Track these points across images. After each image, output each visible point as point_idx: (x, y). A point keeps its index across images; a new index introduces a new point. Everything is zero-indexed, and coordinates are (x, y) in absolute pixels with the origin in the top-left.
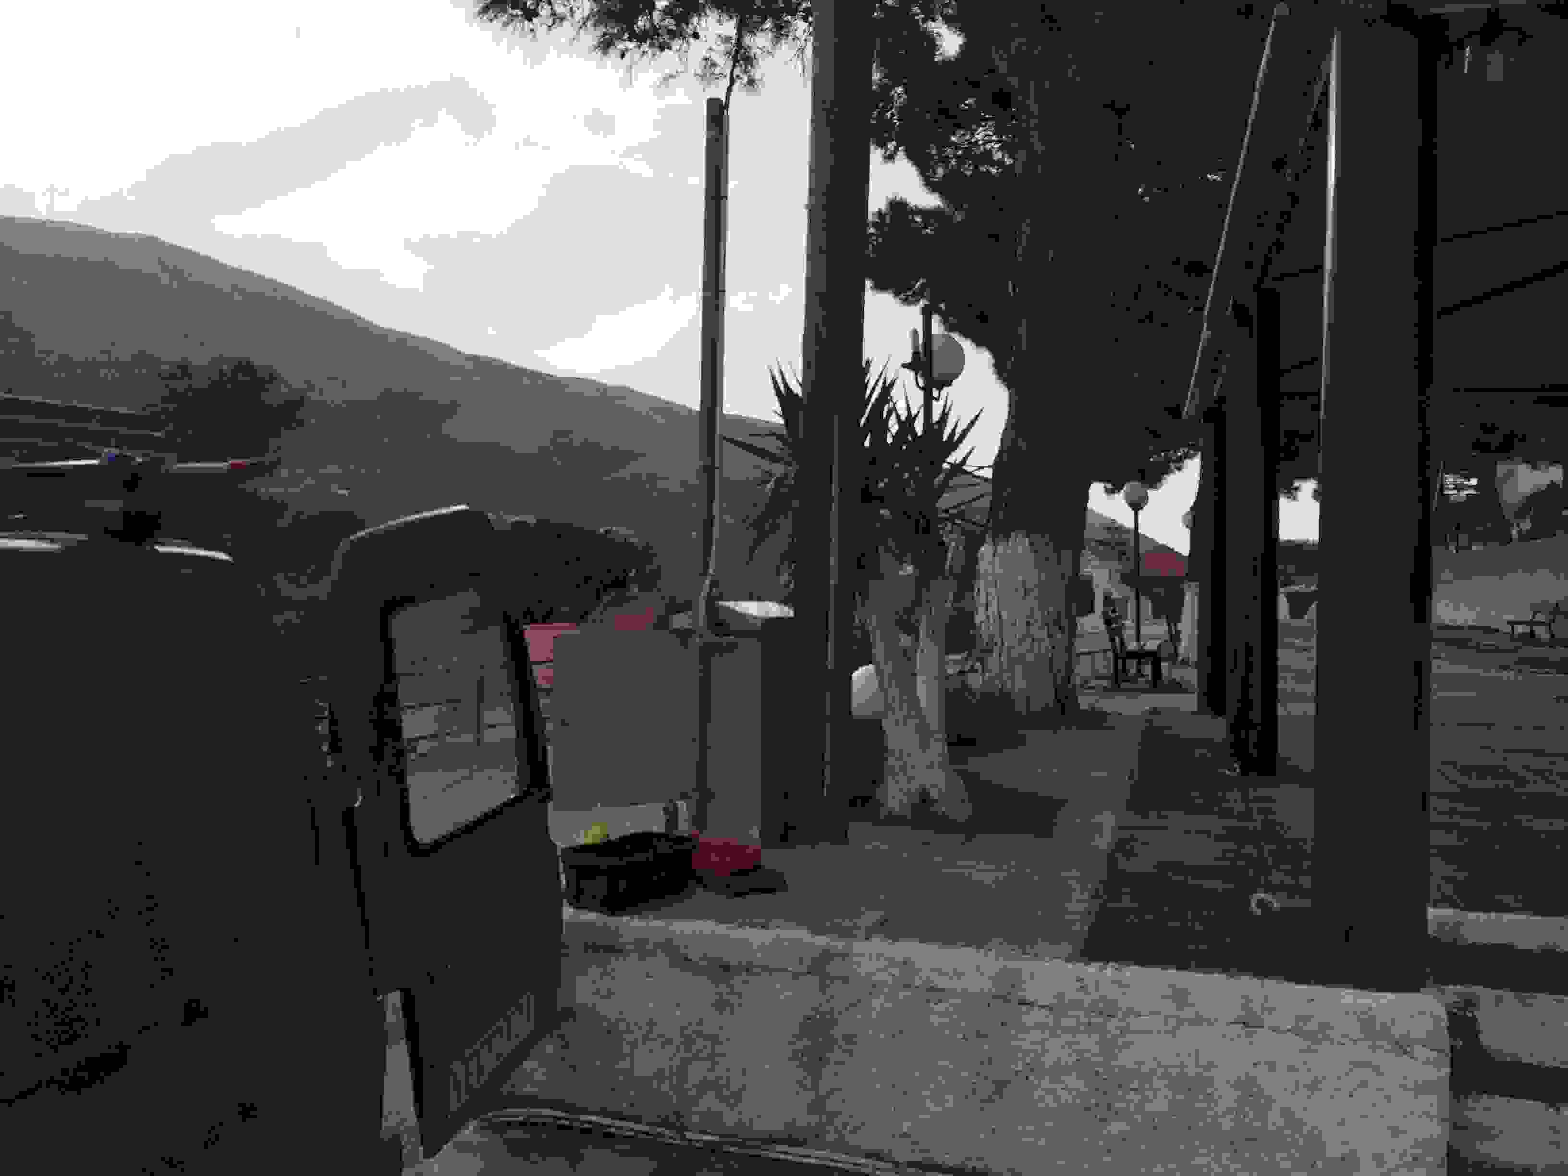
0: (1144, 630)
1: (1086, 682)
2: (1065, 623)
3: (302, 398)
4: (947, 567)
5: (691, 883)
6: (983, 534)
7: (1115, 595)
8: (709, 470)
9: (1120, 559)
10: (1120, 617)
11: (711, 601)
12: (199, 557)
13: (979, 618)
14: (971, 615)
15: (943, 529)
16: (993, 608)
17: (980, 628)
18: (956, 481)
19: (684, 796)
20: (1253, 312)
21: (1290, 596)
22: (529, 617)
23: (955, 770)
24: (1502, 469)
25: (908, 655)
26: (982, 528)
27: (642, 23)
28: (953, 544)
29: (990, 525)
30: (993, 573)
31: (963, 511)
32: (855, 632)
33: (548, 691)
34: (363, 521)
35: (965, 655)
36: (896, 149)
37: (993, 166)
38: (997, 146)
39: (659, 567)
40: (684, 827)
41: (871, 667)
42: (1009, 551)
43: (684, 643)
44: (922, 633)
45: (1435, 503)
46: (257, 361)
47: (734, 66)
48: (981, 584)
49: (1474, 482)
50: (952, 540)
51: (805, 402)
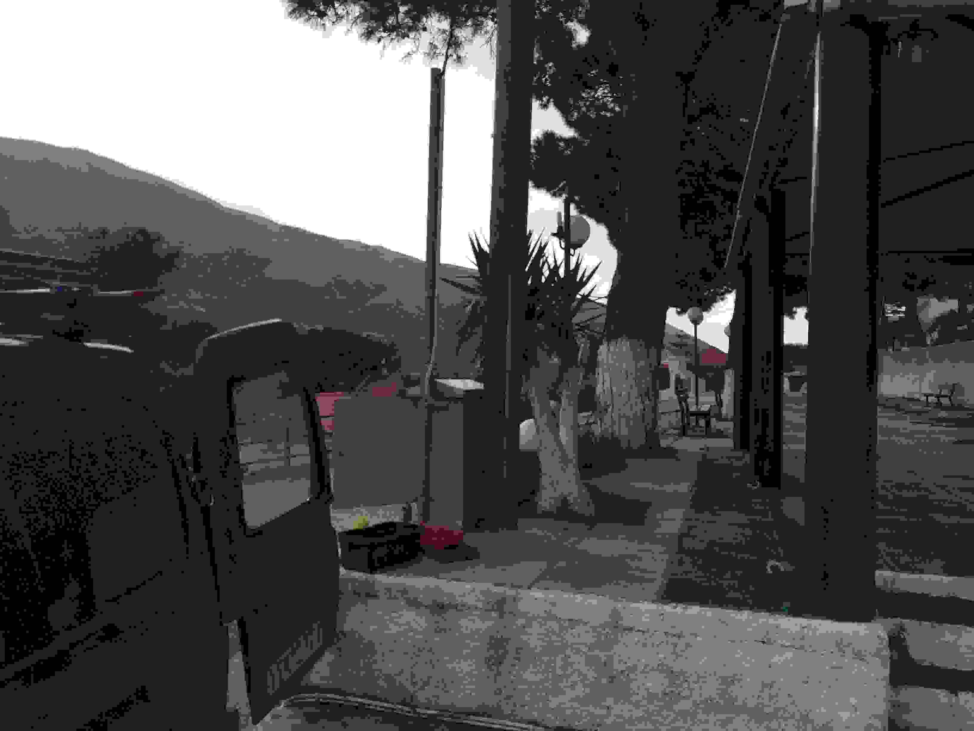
0: (701, 399)
1: (665, 431)
2: (651, 393)
3: (178, 252)
4: (579, 360)
5: (420, 553)
6: (601, 339)
7: (683, 377)
8: (431, 299)
9: (686, 355)
10: (686, 390)
11: (432, 378)
12: (111, 350)
13: (599, 389)
14: (594, 390)
15: (577, 336)
16: (607, 385)
17: (599, 397)
18: (585, 305)
19: (416, 500)
20: (769, 203)
21: (791, 379)
22: (319, 388)
23: (584, 484)
24: (921, 301)
25: (554, 414)
26: (601, 336)
27: (391, 21)
28: (583, 345)
29: (605, 333)
30: (607, 364)
31: (589, 325)
32: (521, 398)
33: (331, 434)
34: (216, 328)
35: (590, 414)
36: (548, 101)
37: (608, 112)
38: (610, 99)
39: (400, 357)
40: (415, 519)
41: (532, 420)
42: (617, 350)
43: (416, 405)
44: (564, 400)
45: (880, 321)
46: (150, 229)
47: (448, 49)
48: (599, 370)
49: (903, 309)
50: (582, 343)
51: (491, 257)
